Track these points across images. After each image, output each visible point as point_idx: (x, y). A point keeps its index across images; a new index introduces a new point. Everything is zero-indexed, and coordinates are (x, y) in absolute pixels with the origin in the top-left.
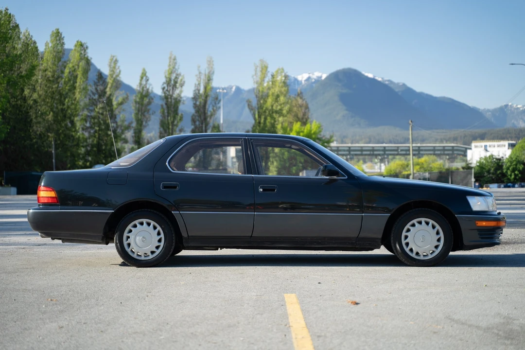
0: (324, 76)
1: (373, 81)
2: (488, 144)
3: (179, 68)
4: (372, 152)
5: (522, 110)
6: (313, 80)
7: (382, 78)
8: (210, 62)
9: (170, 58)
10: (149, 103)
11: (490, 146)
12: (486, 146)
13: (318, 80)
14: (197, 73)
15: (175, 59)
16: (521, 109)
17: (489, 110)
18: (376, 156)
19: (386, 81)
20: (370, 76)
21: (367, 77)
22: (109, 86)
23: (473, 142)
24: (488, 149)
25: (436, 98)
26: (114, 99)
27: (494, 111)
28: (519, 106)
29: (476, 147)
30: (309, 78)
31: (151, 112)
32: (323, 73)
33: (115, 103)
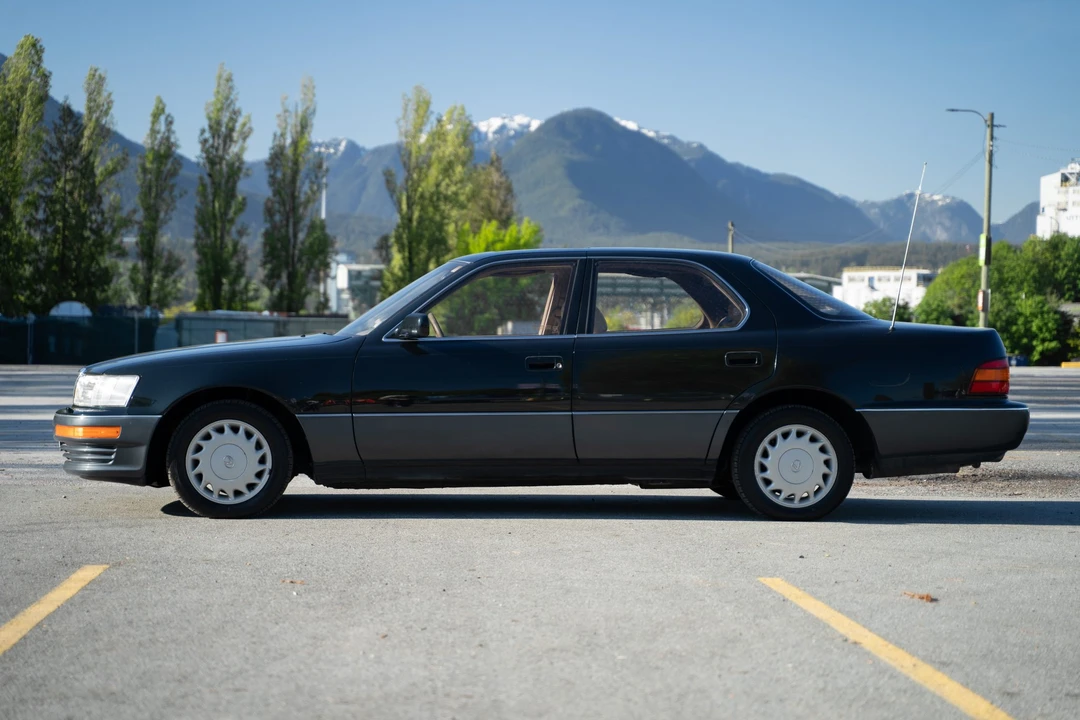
0: (535, 125)
1: (637, 137)
2: (876, 273)
3: (237, 99)
4: (635, 290)
5: (942, 206)
6: (512, 133)
7: (657, 132)
8: (309, 89)
9: (220, 77)
10: (173, 173)
11: (880, 280)
12: (871, 280)
13: (522, 133)
14: (280, 110)
15: (229, 80)
16: (940, 203)
17: (873, 205)
18: (644, 296)
19: (664, 137)
20: (632, 126)
21: (624, 130)
22: (87, 133)
23: (845, 269)
24: (876, 284)
25: (766, 176)
26: (98, 161)
27: (884, 207)
28: (936, 197)
29: (851, 280)
30: (503, 128)
31: (176, 192)
32: (533, 118)
33: (99, 170)
